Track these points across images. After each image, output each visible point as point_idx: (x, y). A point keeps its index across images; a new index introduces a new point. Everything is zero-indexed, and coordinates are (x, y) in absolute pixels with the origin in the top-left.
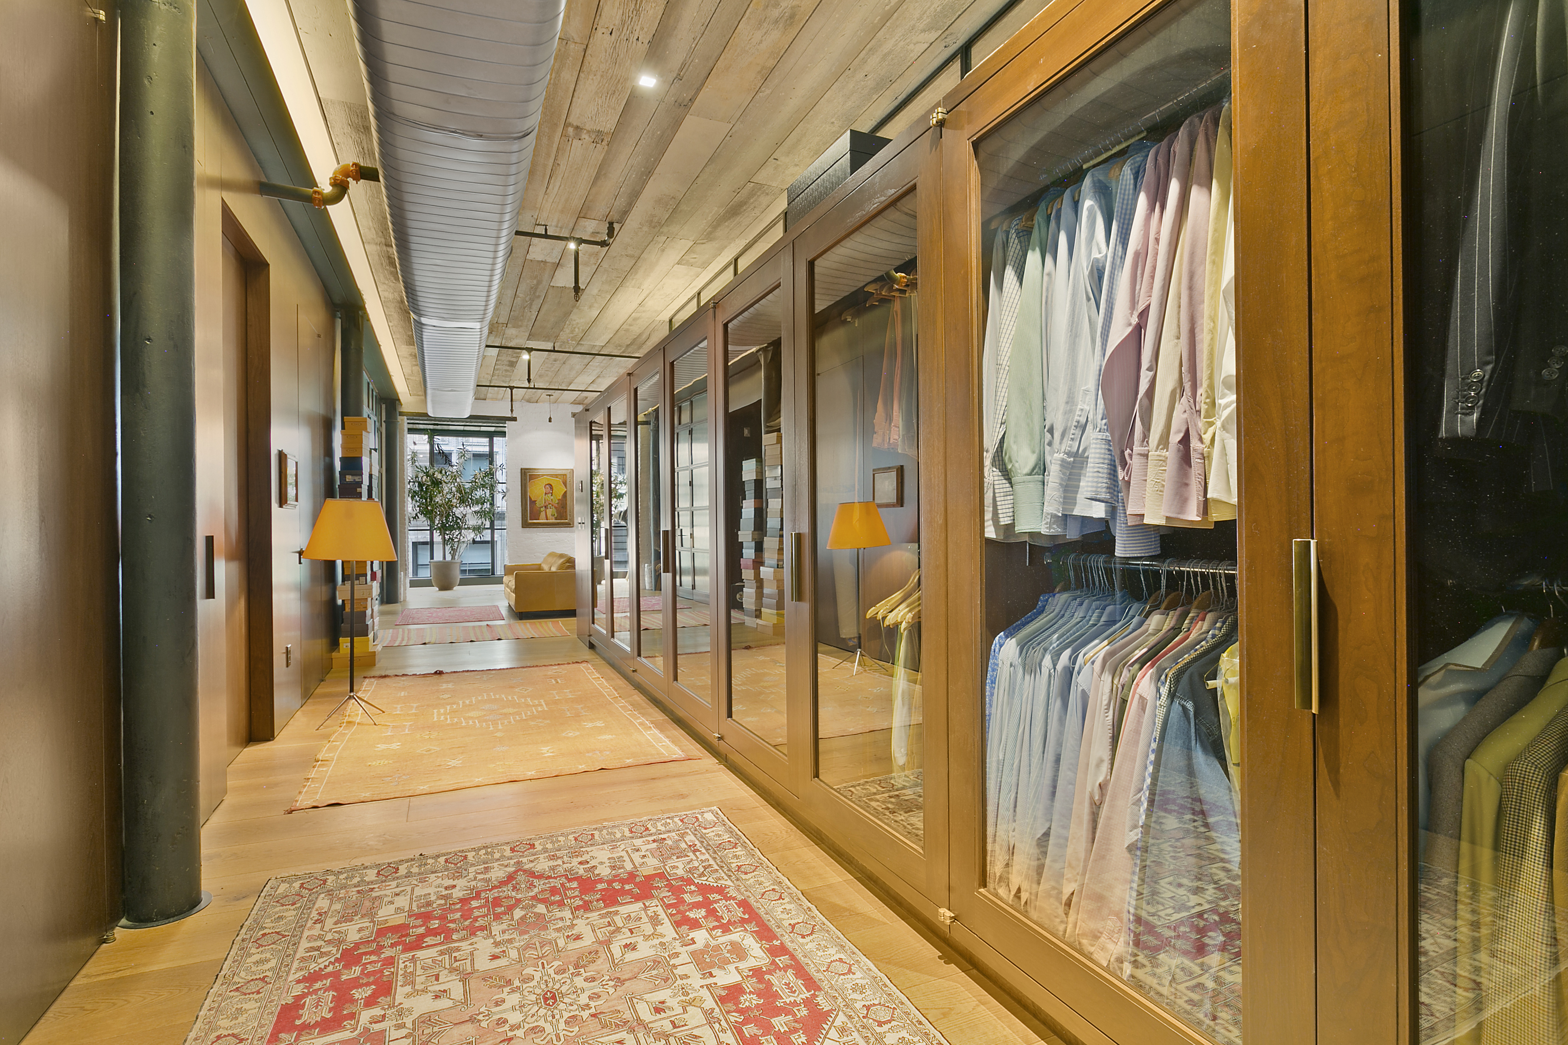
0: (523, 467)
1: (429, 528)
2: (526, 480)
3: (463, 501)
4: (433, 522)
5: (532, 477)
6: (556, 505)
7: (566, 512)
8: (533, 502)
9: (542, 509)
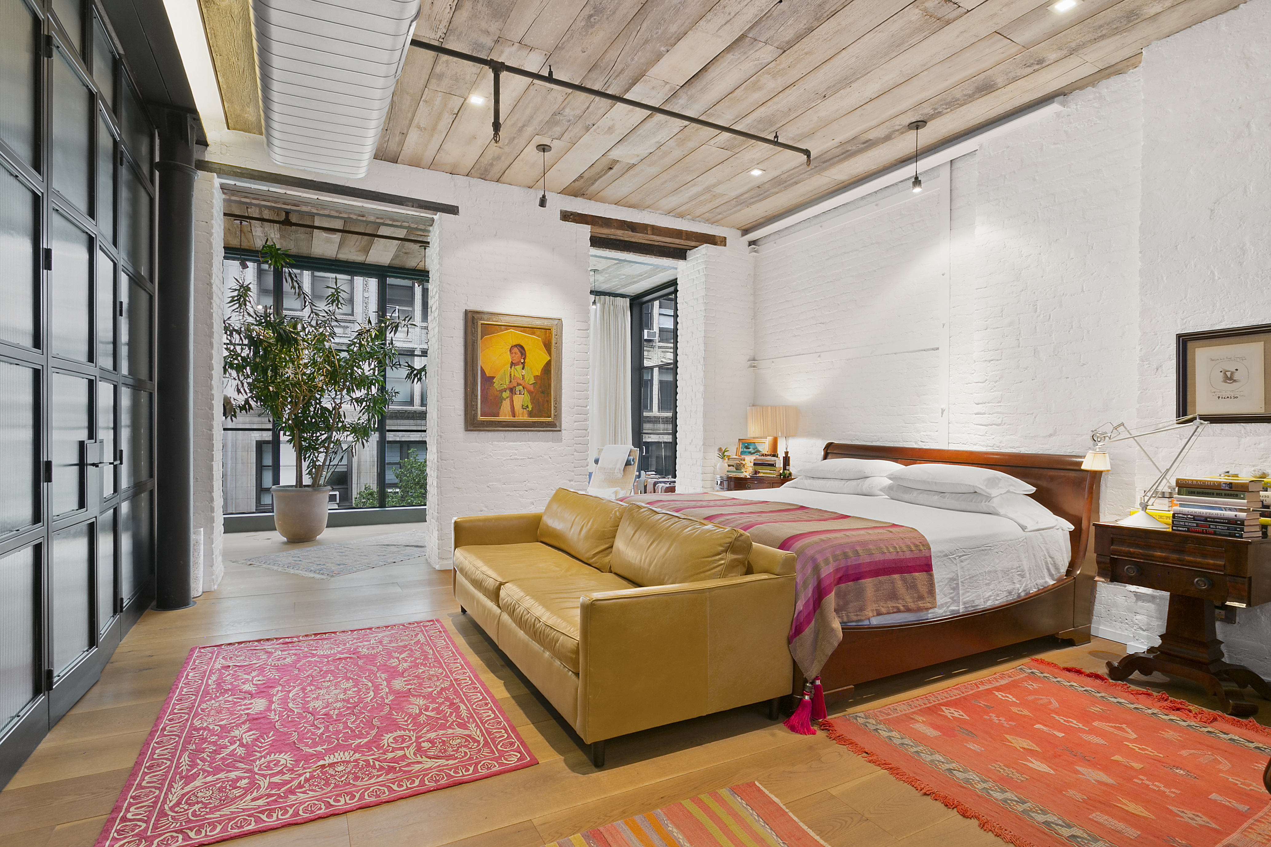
0: (468, 308)
1: (270, 426)
2: (474, 334)
3: (334, 378)
4: (277, 414)
5: (489, 329)
6: (531, 388)
7: (549, 402)
8: (488, 380)
9: (505, 395)
